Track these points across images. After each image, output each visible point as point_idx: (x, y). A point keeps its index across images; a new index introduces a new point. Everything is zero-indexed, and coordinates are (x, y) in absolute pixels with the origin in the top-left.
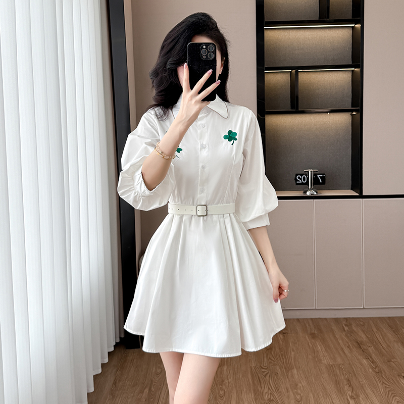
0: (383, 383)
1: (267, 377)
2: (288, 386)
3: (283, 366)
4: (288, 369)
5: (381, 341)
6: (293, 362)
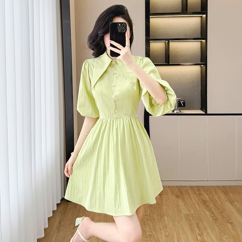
0: (218, 226)
1: (149, 221)
2: (161, 227)
3: (159, 215)
4: (162, 216)
5: (217, 201)
6: (165, 212)
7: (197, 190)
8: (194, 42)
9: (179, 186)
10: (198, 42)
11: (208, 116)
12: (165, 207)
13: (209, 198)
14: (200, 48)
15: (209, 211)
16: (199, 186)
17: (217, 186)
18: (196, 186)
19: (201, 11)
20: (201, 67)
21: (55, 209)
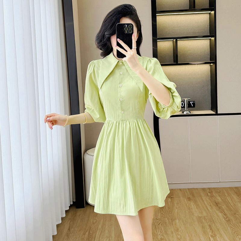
0: (231, 227)
1: (160, 225)
2: (173, 230)
3: (170, 218)
4: (173, 219)
5: (230, 202)
6: (176, 215)
7: (209, 192)
8: (203, 40)
9: (190, 189)
10: (207, 40)
11: (218, 116)
12: (176, 210)
13: (222, 199)
14: (209, 46)
15: (221, 212)
16: (211, 188)
17: (230, 188)
18: (208, 188)
19: (209, 7)
20: (210, 66)
21: (64, 216)
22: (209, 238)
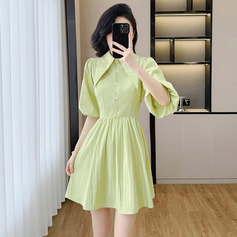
0: (222, 223)
1: (154, 218)
2: (166, 224)
3: (164, 212)
4: (166, 214)
5: (222, 198)
6: (170, 210)
7: (201, 188)
8: (199, 41)
9: (183, 184)
10: (202, 41)
11: (212, 115)
12: (170, 205)
14: (205, 47)
15: (213, 208)
16: (203, 184)
17: (221, 184)
18: (200, 184)
19: (206, 9)
20: (205, 66)
21: (60, 207)
22: (202, 233)
